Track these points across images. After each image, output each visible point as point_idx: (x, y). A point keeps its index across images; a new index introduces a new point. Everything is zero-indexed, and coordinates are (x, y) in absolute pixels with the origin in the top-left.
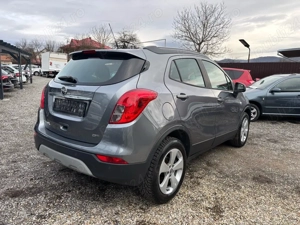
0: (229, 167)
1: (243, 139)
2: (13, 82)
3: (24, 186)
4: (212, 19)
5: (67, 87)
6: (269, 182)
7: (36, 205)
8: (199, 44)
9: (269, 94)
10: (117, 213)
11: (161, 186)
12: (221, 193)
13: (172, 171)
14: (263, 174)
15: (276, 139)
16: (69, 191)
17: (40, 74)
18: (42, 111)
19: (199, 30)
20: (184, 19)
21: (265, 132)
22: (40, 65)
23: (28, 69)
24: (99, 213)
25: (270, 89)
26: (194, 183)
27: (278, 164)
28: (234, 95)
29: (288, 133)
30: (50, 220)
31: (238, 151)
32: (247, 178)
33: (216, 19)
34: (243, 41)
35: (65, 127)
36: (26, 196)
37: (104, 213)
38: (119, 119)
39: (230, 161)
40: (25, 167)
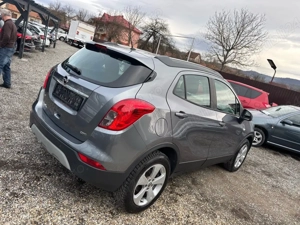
0: (213, 191)
1: (237, 164)
2: (36, 43)
3: (9, 158)
4: (249, 28)
5: (69, 78)
6: (247, 218)
7: (13, 180)
8: (228, 51)
9: (280, 125)
10: (86, 211)
11: (135, 197)
12: (194, 217)
13: (151, 184)
14: (244, 208)
15: (272, 172)
16: (49, 175)
17: (65, 40)
18: (43, 90)
19: (231, 36)
20: (220, 21)
21: (263, 162)
22: (67, 31)
23: (54, 33)
24: (69, 207)
25: (282, 119)
26: (172, 198)
27: (263, 201)
28: (240, 121)
29: (286, 169)
30: (21, 201)
31: (228, 175)
32: (226, 208)
33: (253, 29)
34: (271, 61)
35: (58, 115)
36: (8, 168)
37: (75, 208)
38: (109, 124)
39: (216, 185)
40: (17, 137)
